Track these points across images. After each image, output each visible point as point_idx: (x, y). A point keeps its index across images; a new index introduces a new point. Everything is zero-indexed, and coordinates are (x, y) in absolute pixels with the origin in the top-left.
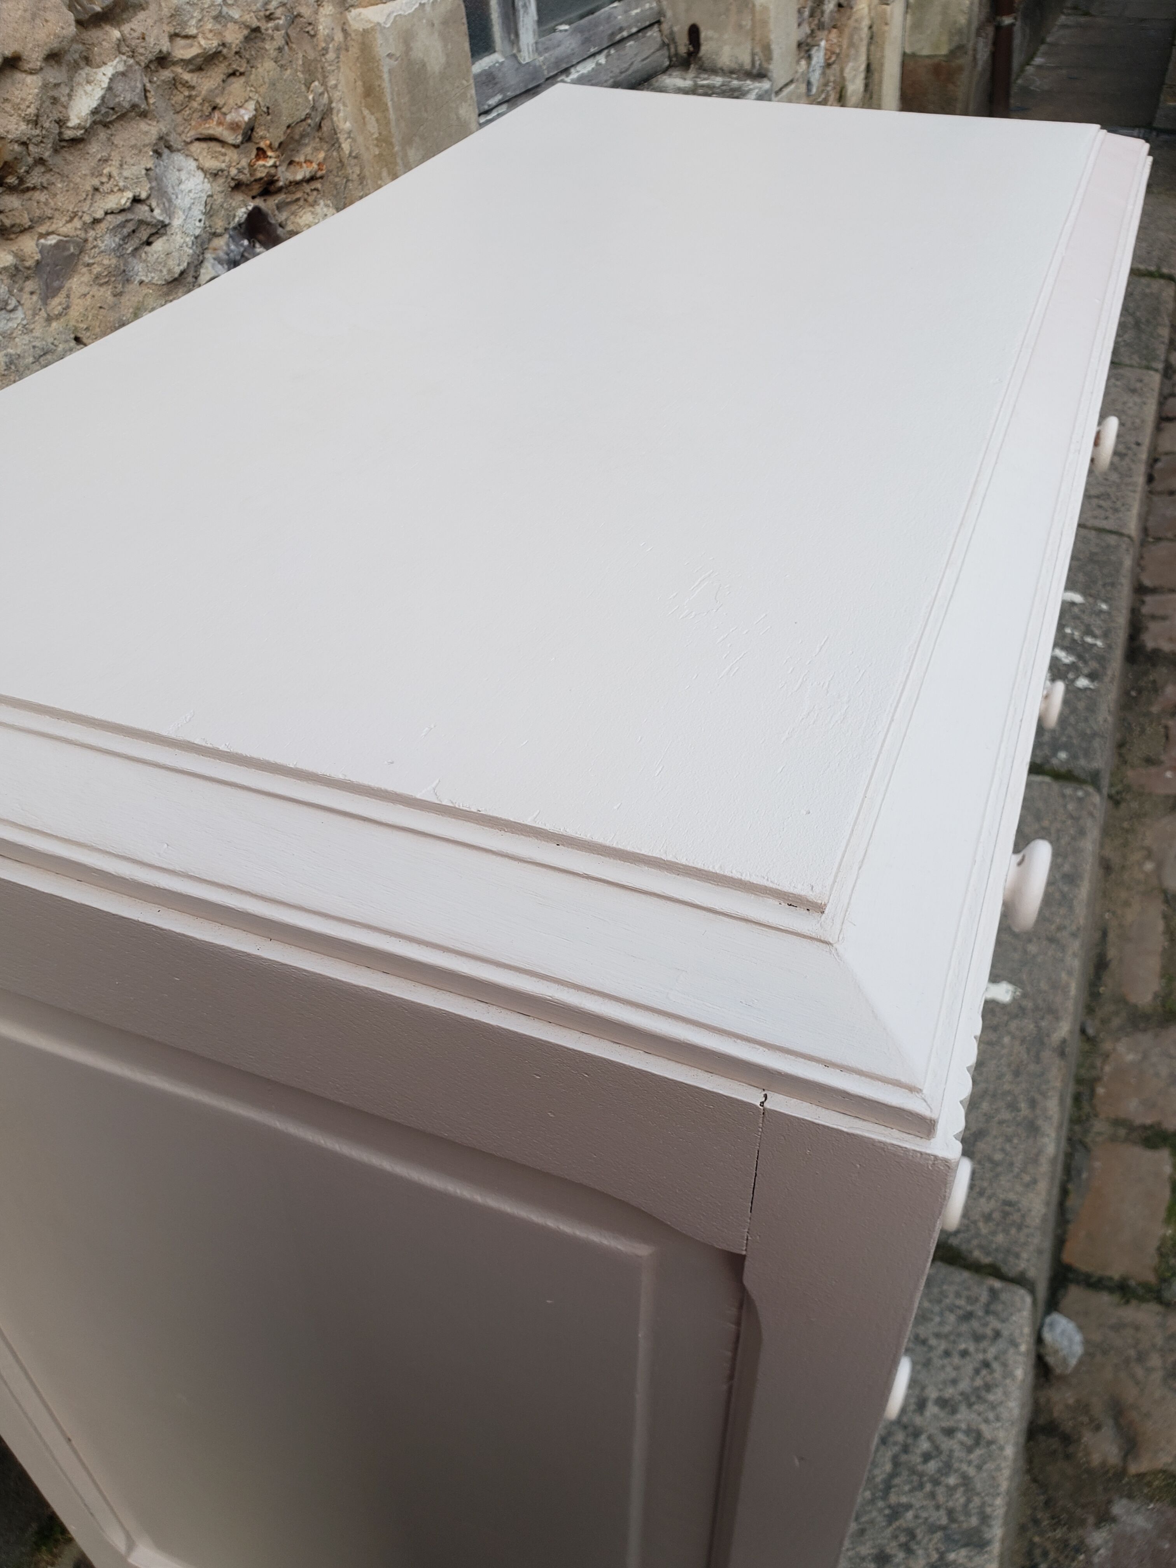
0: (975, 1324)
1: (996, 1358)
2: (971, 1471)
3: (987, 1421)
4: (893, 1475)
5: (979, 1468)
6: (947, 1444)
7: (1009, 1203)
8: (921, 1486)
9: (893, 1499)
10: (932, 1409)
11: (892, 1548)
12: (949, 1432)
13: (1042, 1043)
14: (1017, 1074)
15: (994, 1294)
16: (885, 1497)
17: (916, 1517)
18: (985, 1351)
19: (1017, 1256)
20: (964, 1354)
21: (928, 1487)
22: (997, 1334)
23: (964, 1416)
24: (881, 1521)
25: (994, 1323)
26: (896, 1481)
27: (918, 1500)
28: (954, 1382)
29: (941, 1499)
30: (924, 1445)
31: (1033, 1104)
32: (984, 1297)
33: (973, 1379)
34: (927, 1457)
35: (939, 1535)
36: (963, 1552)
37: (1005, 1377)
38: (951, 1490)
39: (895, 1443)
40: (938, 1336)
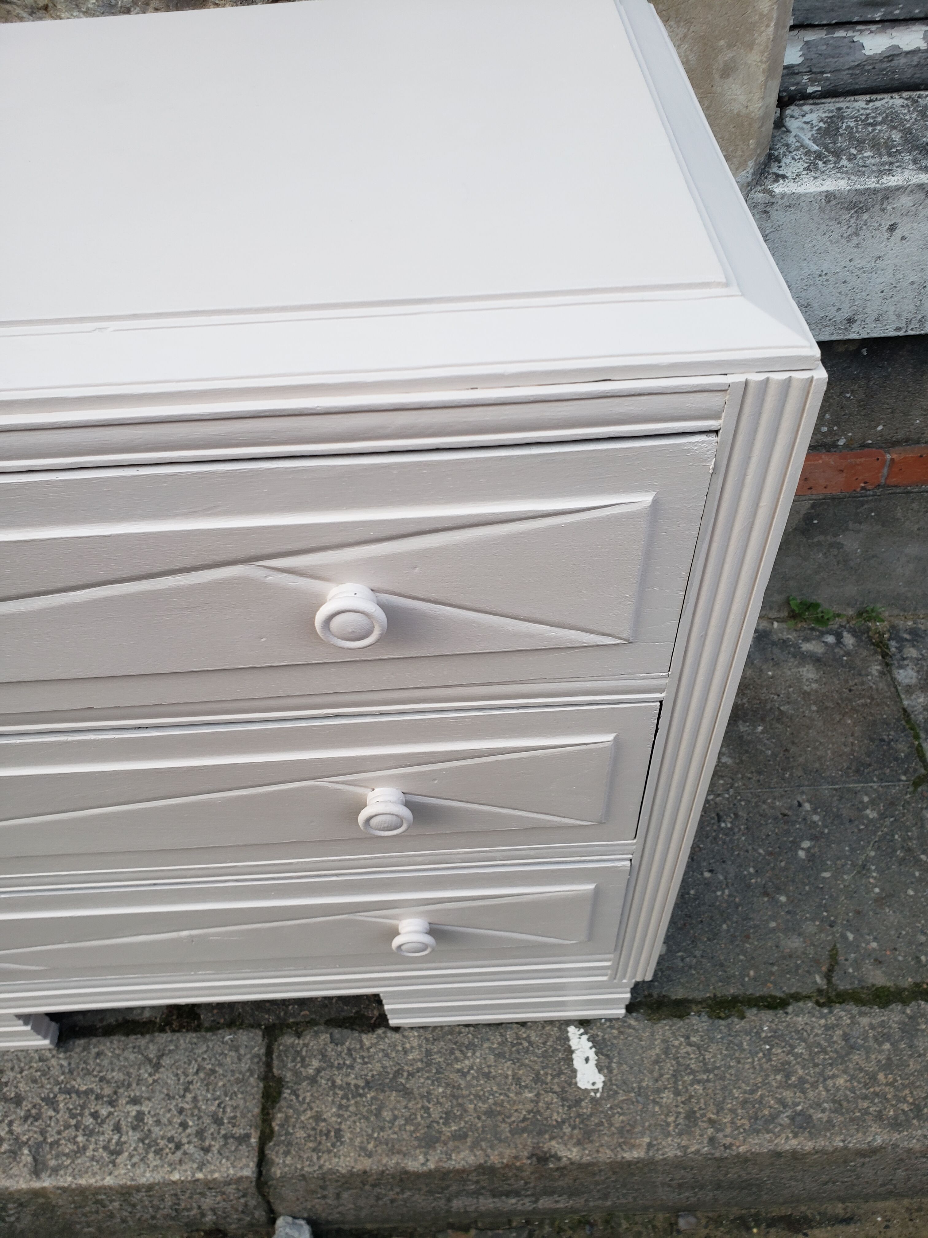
0: (213, 1129)
1: (185, 1153)
2: (89, 1153)
3: (131, 1157)
4: (78, 1093)
5: (92, 1159)
6: (108, 1128)
7: (339, 1133)
8: (73, 1116)
9: (61, 1097)
10: (133, 1110)
11: (26, 1105)
12: (117, 1128)
13: (541, 1133)
14: (490, 1113)
15: (244, 1139)
16: (61, 1091)
17: (51, 1118)
18: (189, 1143)
19: (287, 1153)
20: (184, 1125)
21: (73, 1122)
22: (206, 1150)
23: (131, 1137)
24: (44, 1093)
25: (216, 1146)
26: (74, 1096)
27: (63, 1116)
28: (158, 1122)
29: (66, 1134)
30: (104, 1112)
31: (459, 1136)
32: (238, 1131)
33: (163, 1138)
34: (95, 1115)
35: (41, 1139)
36: (30, 1159)
37: (170, 1165)
38: (73, 1140)
39: (102, 1089)
40: (195, 1099)
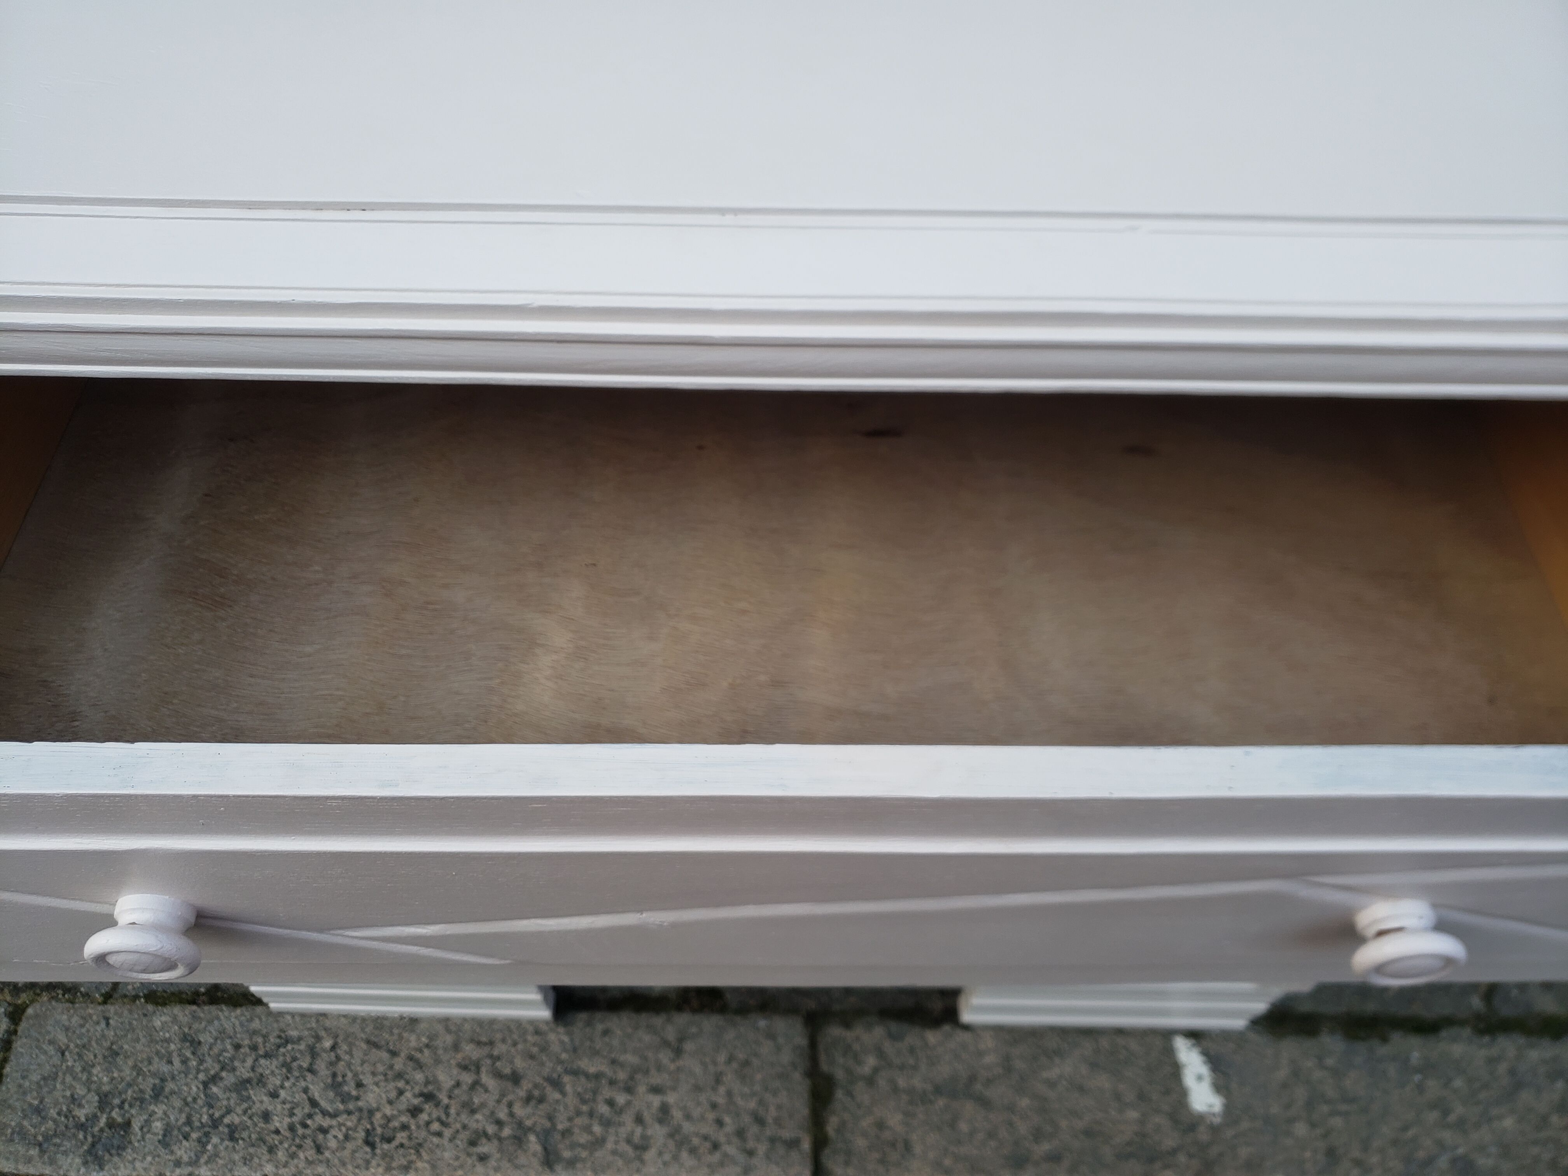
0: (754, 1129)
1: (726, 1155)
2: (609, 1145)
3: (660, 1154)
4: (587, 1076)
5: (614, 1152)
6: (628, 1118)
7: (908, 1146)
8: (584, 1101)
9: (566, 1079)
10: (656, 1101)
11: (526, 1085)
12: (639, 1120)
14: (1088, 1133)
15: (792, 1144)
16: (567, 1072)
17: (557, 1101)
18: (729, 1143)
19: (847, 1163)
20: (720, 1123)
21: (585, 1108)
22: (751, 1153)
23: (658, 1132)
24: (546, 1071)
25: (762, 1149)
26: (583, 1079)
27: (571, 1100)
28: (688, 1117)
29: (579, 1121)
30: (621, 1099)
32: (787, 1134)
33: (697, 1135)
34: (611, 1103)
35: (548, 1124)
36: (538, 1148)
37: (709, 1166)
38: (588, 1129)
39: (615, 1072)
40: (729, 1094)
